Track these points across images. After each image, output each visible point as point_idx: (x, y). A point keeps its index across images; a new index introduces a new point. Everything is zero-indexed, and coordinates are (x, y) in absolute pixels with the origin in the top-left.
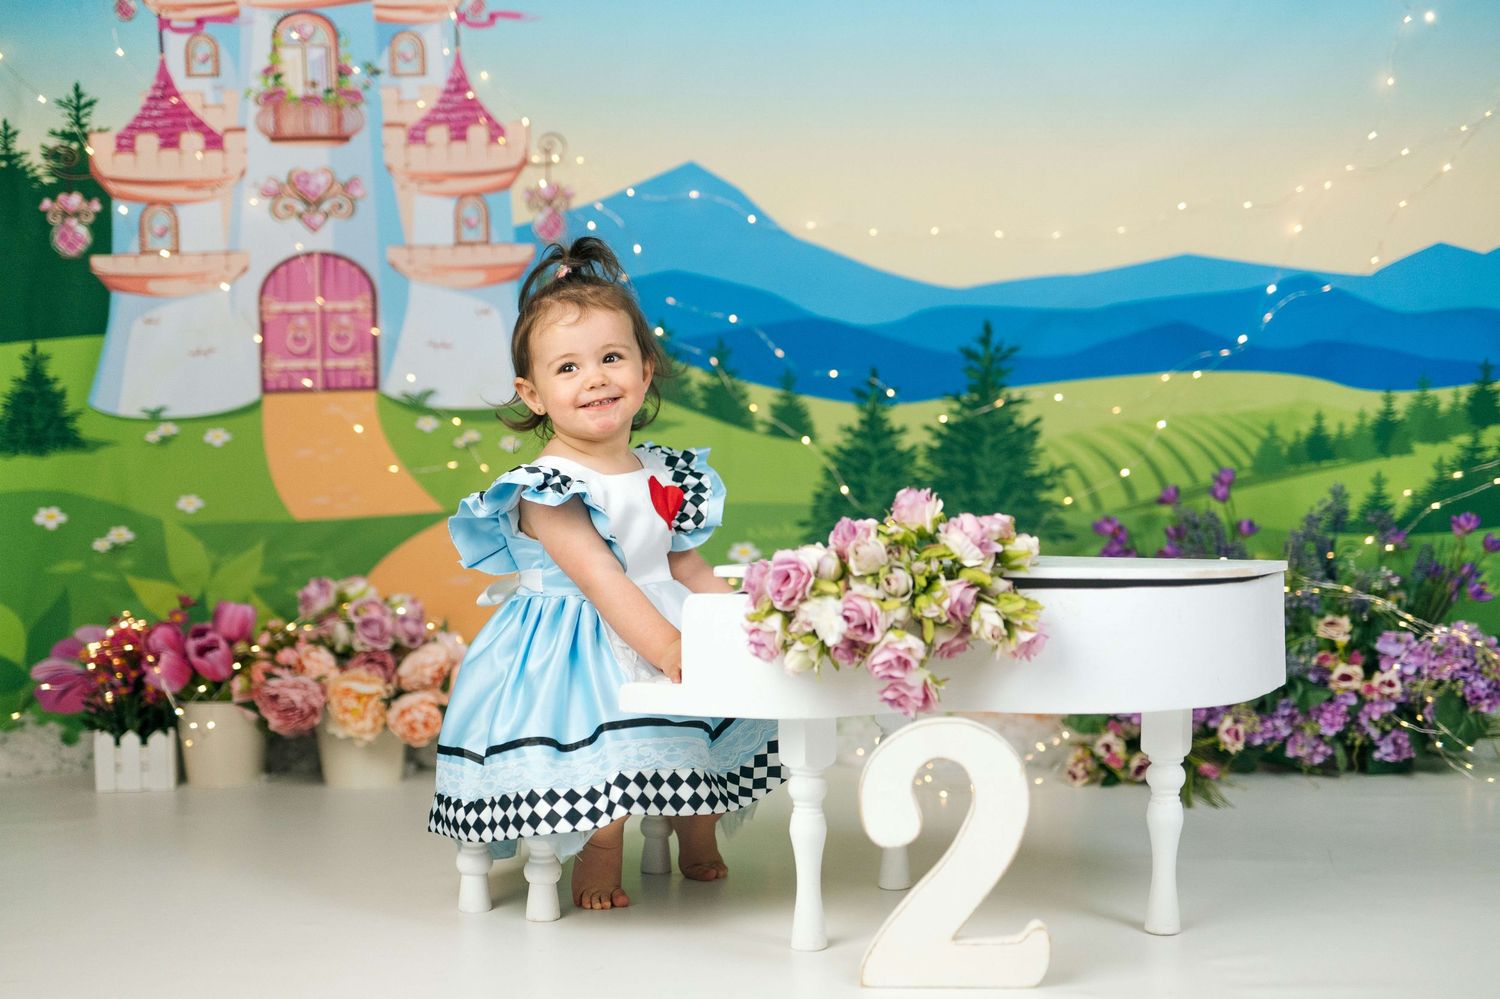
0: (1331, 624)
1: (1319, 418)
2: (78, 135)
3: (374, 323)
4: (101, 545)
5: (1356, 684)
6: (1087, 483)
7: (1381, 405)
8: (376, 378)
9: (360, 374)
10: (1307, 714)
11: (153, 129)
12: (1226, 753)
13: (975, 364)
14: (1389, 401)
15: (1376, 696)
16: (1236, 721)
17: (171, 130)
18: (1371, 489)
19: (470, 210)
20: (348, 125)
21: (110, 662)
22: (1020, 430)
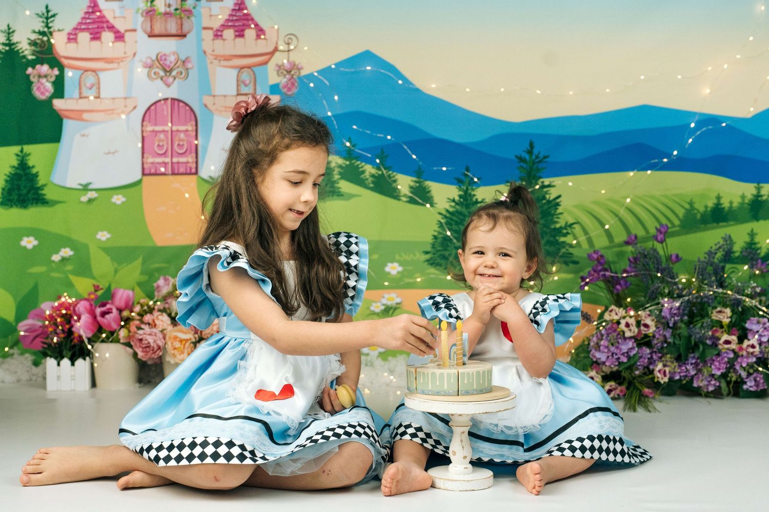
0: (720, 312)
1: (719, 198)
2: (47, 33)
3: (197, 139)
4: (56, 258)
5: (733, 346)
6: (586, 232)
7: (754, 192)
8: (197, 168)
9: (189, 165)
10: (705, 362)
11: (87, 29)
12: (658, 382)
13: (524, 165)
14: (759, 189)
15: (744, 353)
16: (665, 366)
17: (97, 30)
18: (748, 239)
19: (246, 76)
20: (186, 28)
21: (56, 320)
22: (549, 202)
